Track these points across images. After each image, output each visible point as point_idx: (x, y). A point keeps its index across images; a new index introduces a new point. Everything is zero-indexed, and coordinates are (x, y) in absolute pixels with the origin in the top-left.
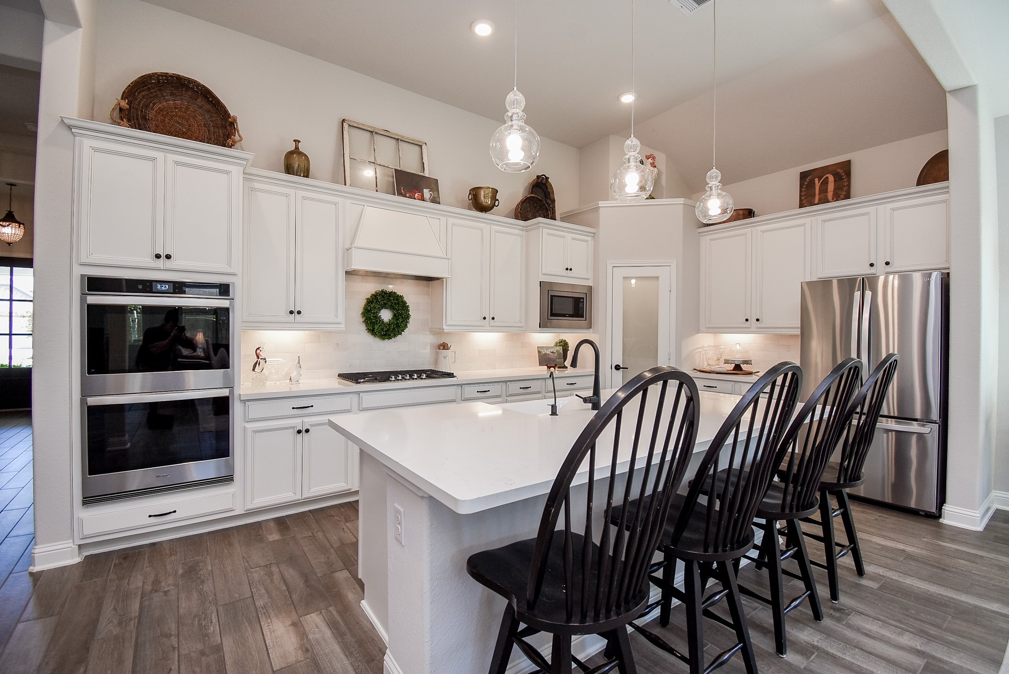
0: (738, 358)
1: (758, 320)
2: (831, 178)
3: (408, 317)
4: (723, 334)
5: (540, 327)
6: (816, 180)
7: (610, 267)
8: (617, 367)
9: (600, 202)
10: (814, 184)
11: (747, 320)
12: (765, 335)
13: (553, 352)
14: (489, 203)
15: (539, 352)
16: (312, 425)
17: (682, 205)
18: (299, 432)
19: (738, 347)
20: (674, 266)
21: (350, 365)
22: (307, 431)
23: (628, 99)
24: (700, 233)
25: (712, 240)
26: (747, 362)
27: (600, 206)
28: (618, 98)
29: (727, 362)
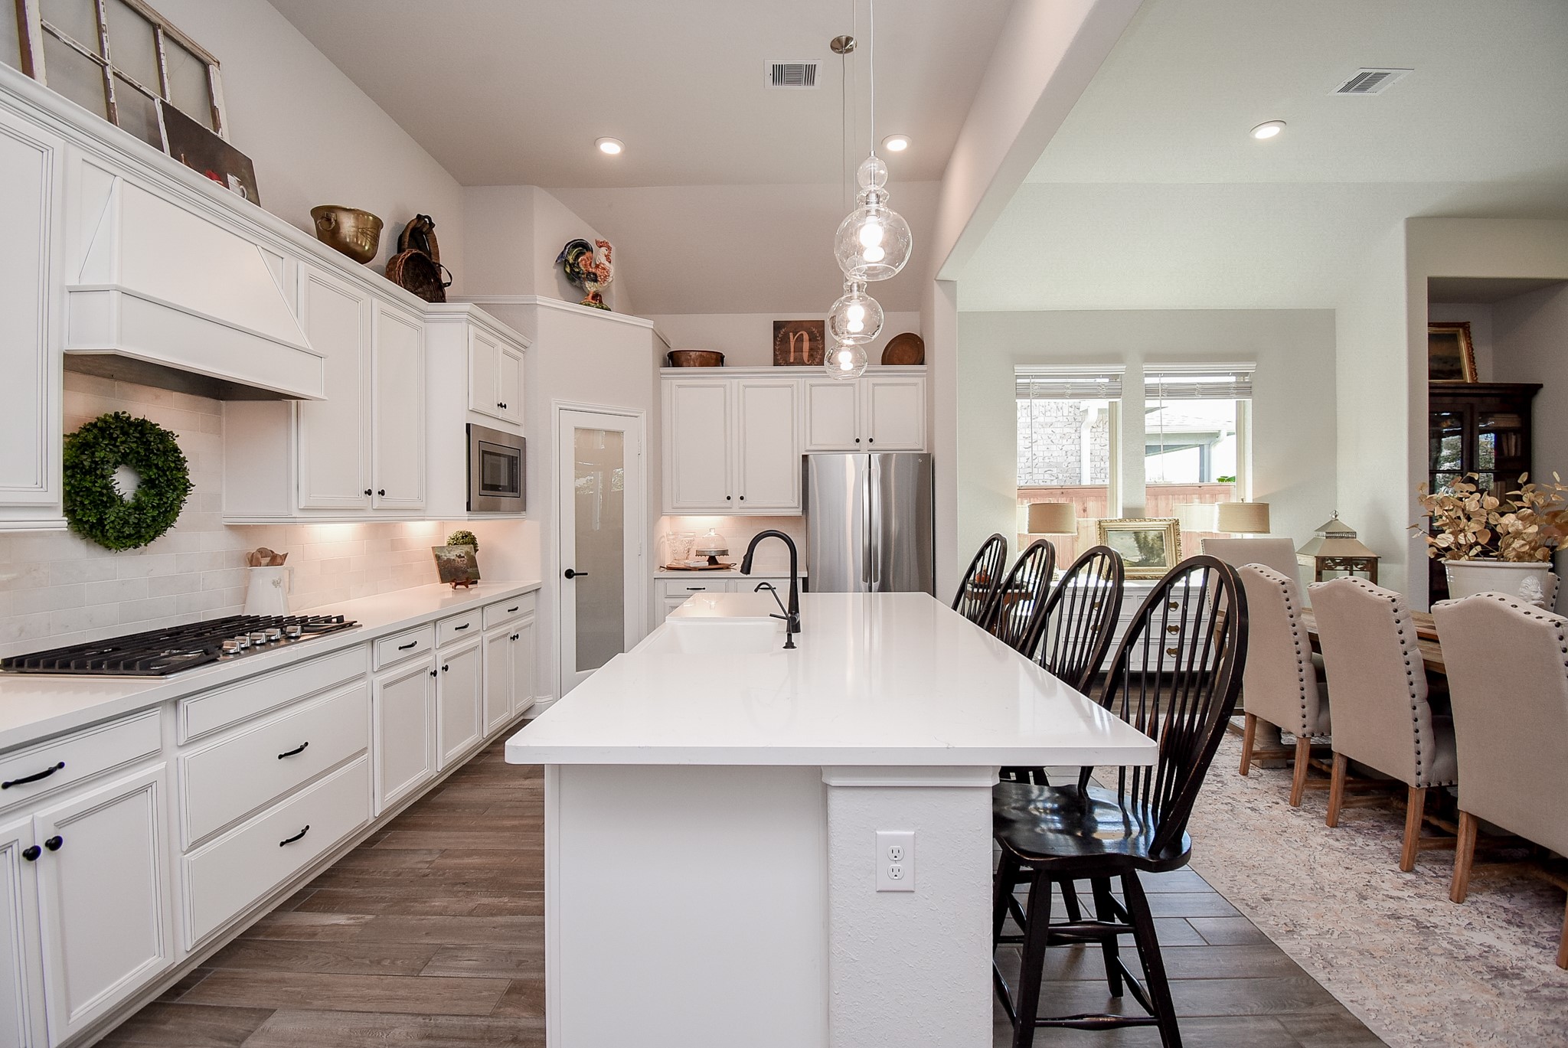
0: (712, 548)
1: (742, 498)
2: (806, 337)
3: (186, 487)
4: (685, 517)
5: (468, 509)
6: (791, 334)
7: (555, 409)
8: (569, 574)
9: (538, 297)
10: (789, 338)
11: (729, 498)
12: (731, 517)
13: (460, 557)
14: (367, 248)
15: (438, 557)
16: (59, 825)
17: (651, 331)
18: (32, 854)
19: (713, 534)
20: (643, 416)
21: (21, 631)
22: (55, 844)
23: (610, 148)
24: (662, 374)
25: (679, 386)
26: (724, 553)
27: (538, 302)
28: (595, 143)
29: (699, 554)
